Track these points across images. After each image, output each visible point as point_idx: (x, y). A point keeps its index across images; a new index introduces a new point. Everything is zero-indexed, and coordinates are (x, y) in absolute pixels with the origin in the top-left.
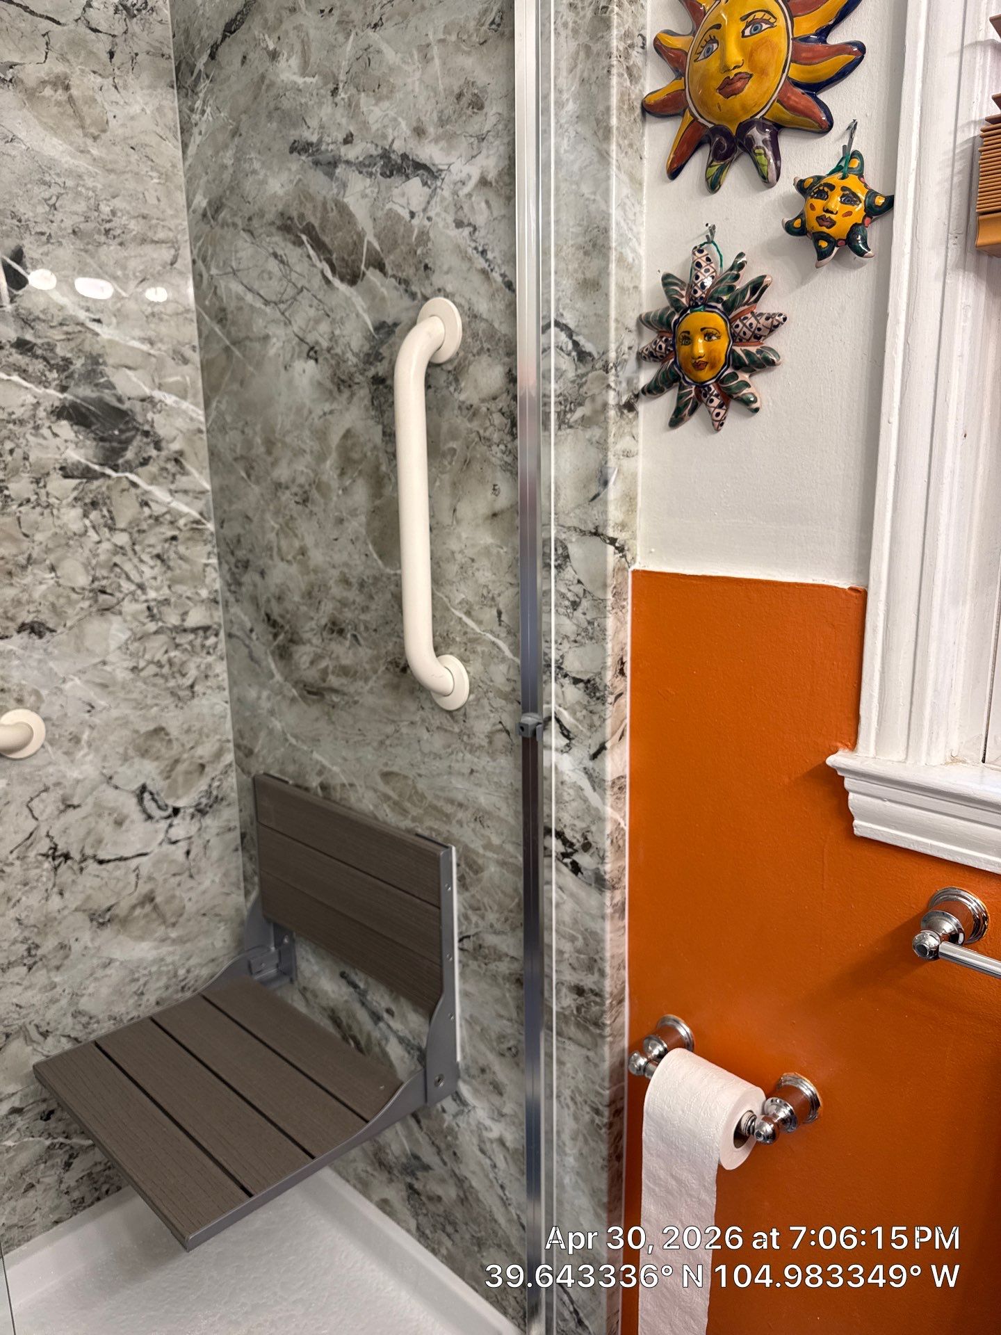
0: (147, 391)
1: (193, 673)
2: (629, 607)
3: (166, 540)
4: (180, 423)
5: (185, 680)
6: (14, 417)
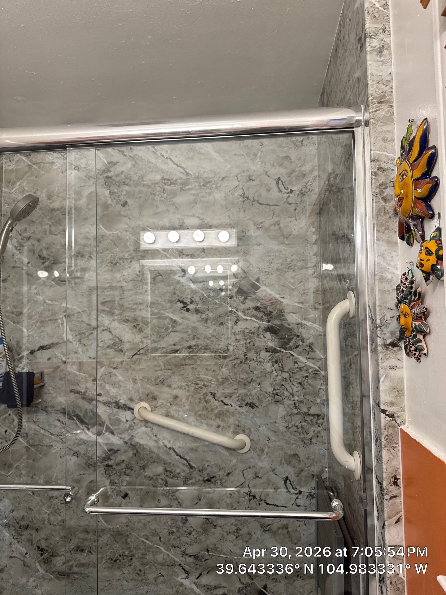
0: (300, 321)
1: (311, 434)
3: (303, 377)
4: (312, 332)
5: (308, 436)
6: (251, 331)
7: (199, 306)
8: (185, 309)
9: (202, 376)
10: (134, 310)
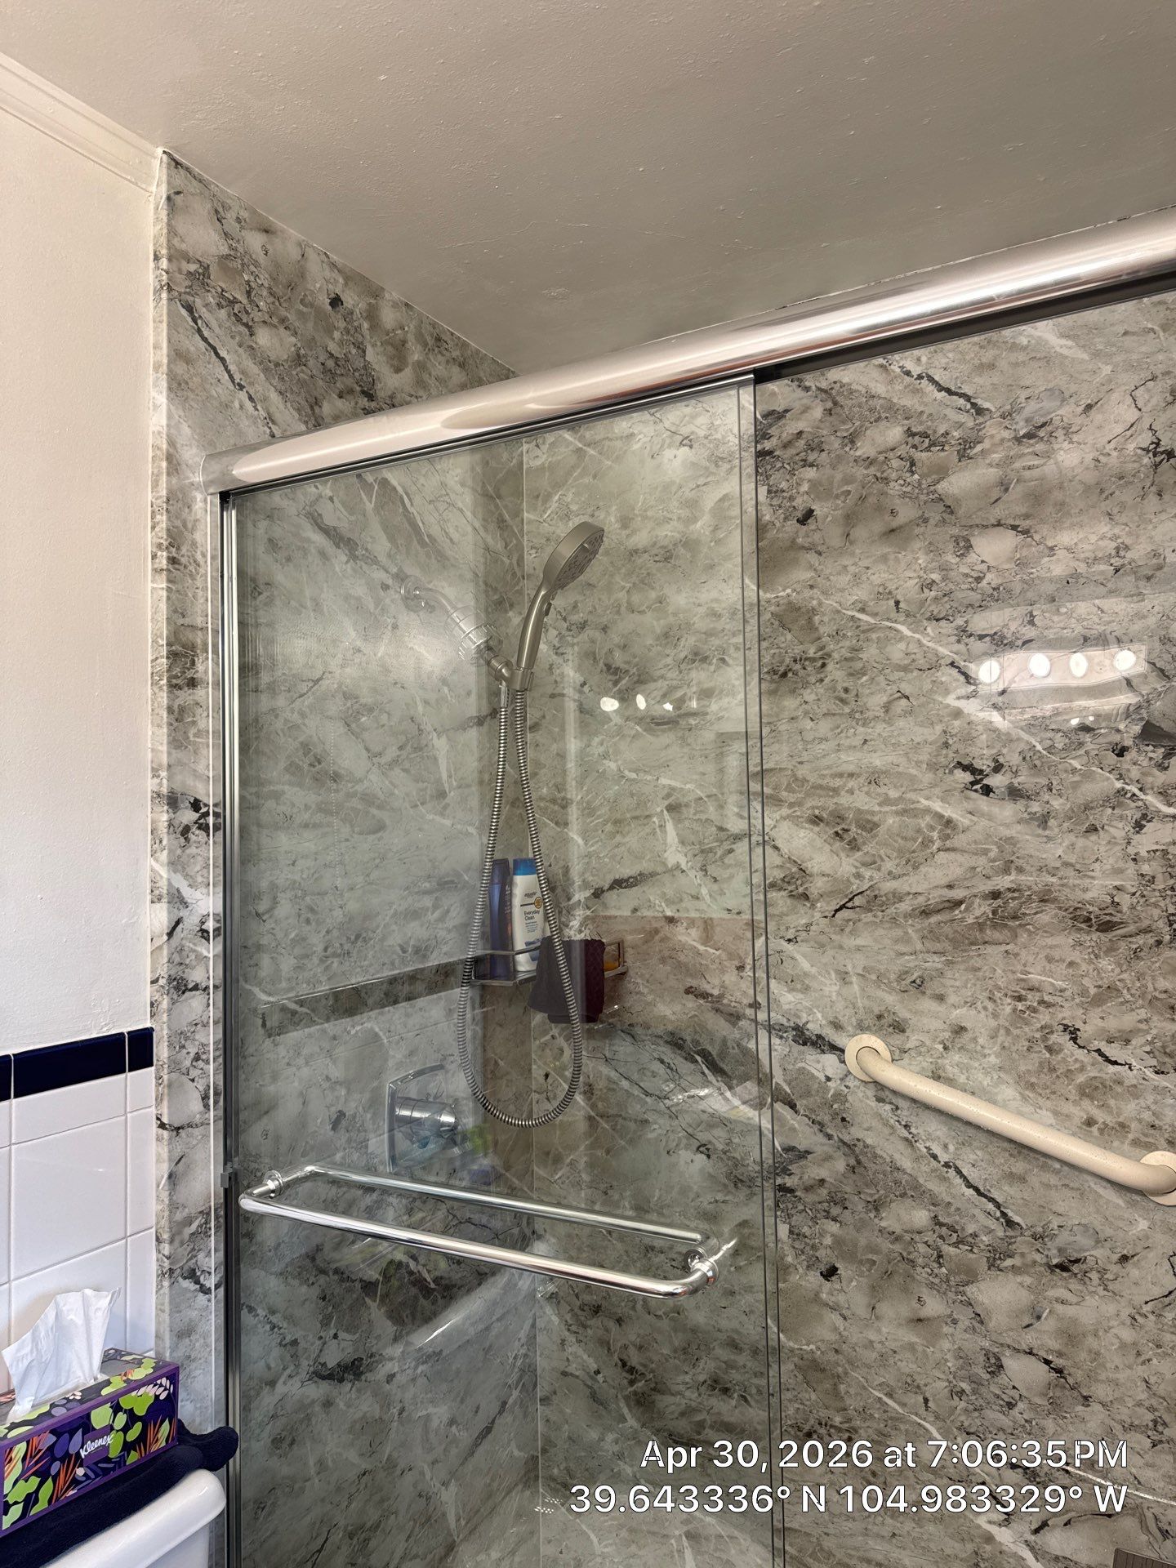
7: (1020, 779)
8: (978, 787)
9: (1035, 978)
10: (836, 791)
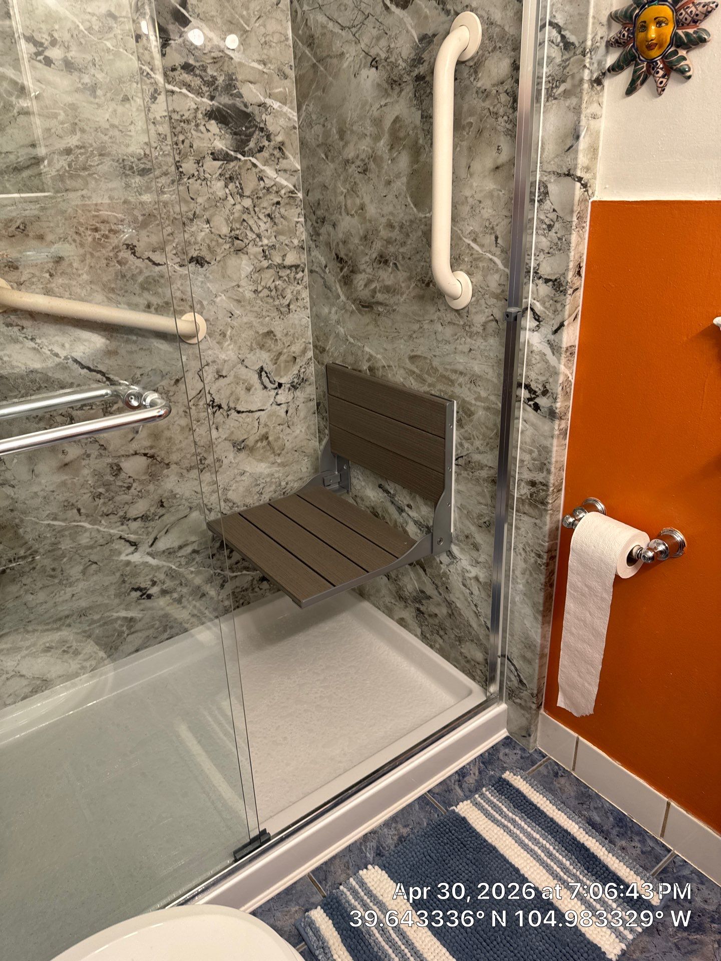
0: (262, 99)
1: (289, 296)
2: (587, 228)
3: (273, 205)
4: (282, 122)
5: (284, 300)
6: (184, 118)
7: (72, 54)
8: (41, 58)
9: (104, 213)
